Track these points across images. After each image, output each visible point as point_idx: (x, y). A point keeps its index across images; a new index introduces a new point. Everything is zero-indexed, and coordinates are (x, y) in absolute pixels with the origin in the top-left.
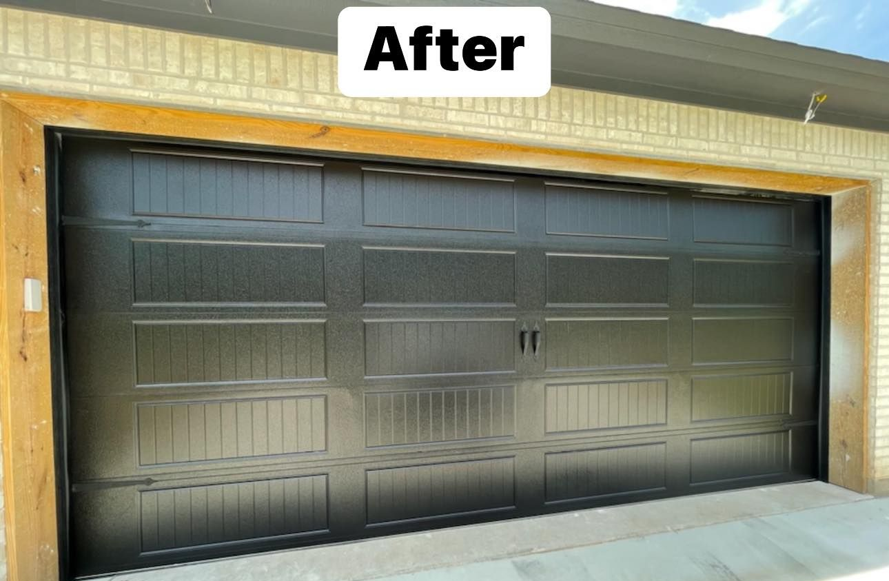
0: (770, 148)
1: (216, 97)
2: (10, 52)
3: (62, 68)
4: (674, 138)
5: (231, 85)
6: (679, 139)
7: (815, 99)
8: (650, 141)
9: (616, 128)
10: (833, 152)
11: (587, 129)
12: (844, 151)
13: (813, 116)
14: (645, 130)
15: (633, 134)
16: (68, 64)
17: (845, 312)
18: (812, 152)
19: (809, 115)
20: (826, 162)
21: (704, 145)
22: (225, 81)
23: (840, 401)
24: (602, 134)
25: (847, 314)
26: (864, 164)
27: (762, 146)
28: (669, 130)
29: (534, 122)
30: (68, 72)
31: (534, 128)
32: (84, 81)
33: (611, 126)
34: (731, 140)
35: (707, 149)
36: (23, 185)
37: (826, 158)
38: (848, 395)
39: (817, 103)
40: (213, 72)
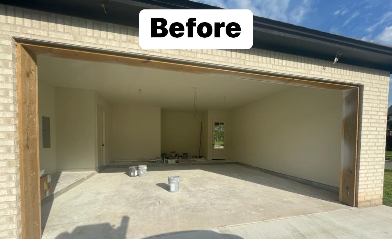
0: (321, 72)
1: (106, 46)
2: (25, 25)
3: (46, 32)
4: (284, 67)
5: (112, 41)
6: (286, 67)
7: (338, 54)
8: (275, 68)
9: (262, 62)
10: (345, 74)
11: (251, 62)
12: (349, 74)
13: (337, 60)
14: (273, 63)
15: (269, 65)
16: (48, 31)
17: (349, 137)
18: (338, 74)
19: (336, 60)
20: (343, 78)
21: (296, 70)
22: (110, 39)
23: (346, 171)
24: (257, 64)
25: (350, 137)
26: (357, 79)
27: (318, 71)
28: (282, 64)
29: (230, 59)
30: (48, 34)
31: (230, 61)
32: (55, 38)
33: (260, 61)
34: (306, 68)
35: (297, 72)
36: (28, 78)
37: (343, 76)
38: (349, 169)
39: (339, 55)
40: (105, 36)
